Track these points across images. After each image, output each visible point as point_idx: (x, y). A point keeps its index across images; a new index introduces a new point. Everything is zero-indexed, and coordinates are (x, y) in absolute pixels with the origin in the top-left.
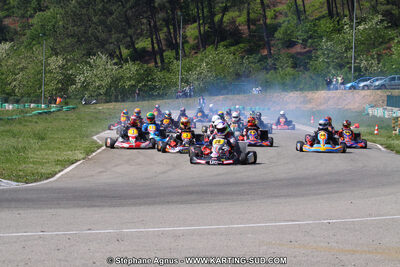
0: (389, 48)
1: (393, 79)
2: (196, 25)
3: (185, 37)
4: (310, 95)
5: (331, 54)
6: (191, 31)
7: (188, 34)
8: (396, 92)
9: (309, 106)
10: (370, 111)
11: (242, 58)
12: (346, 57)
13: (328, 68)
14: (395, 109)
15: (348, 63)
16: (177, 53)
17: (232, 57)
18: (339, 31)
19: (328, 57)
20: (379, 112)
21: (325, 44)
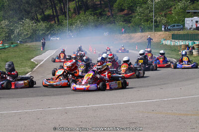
0: (171, 11)
1: (174, 26)
2: (74, 2)
3: (69, 8)
4: (133, 35)
5: (142, 15)
6: (72, 5)
7: (70, 7)
8: (176, 32)
9: (133, 41)
10: (164, 42)
11: (98, 18)
12: (150, 16)
13: (141, 21)
14: (177, 41)
15: (151, 19)
16: (66, 16)
17: (93, 17)
18: (145, 3)
19: (141, 16)
20: (168, 42)
21: (139, 10)
